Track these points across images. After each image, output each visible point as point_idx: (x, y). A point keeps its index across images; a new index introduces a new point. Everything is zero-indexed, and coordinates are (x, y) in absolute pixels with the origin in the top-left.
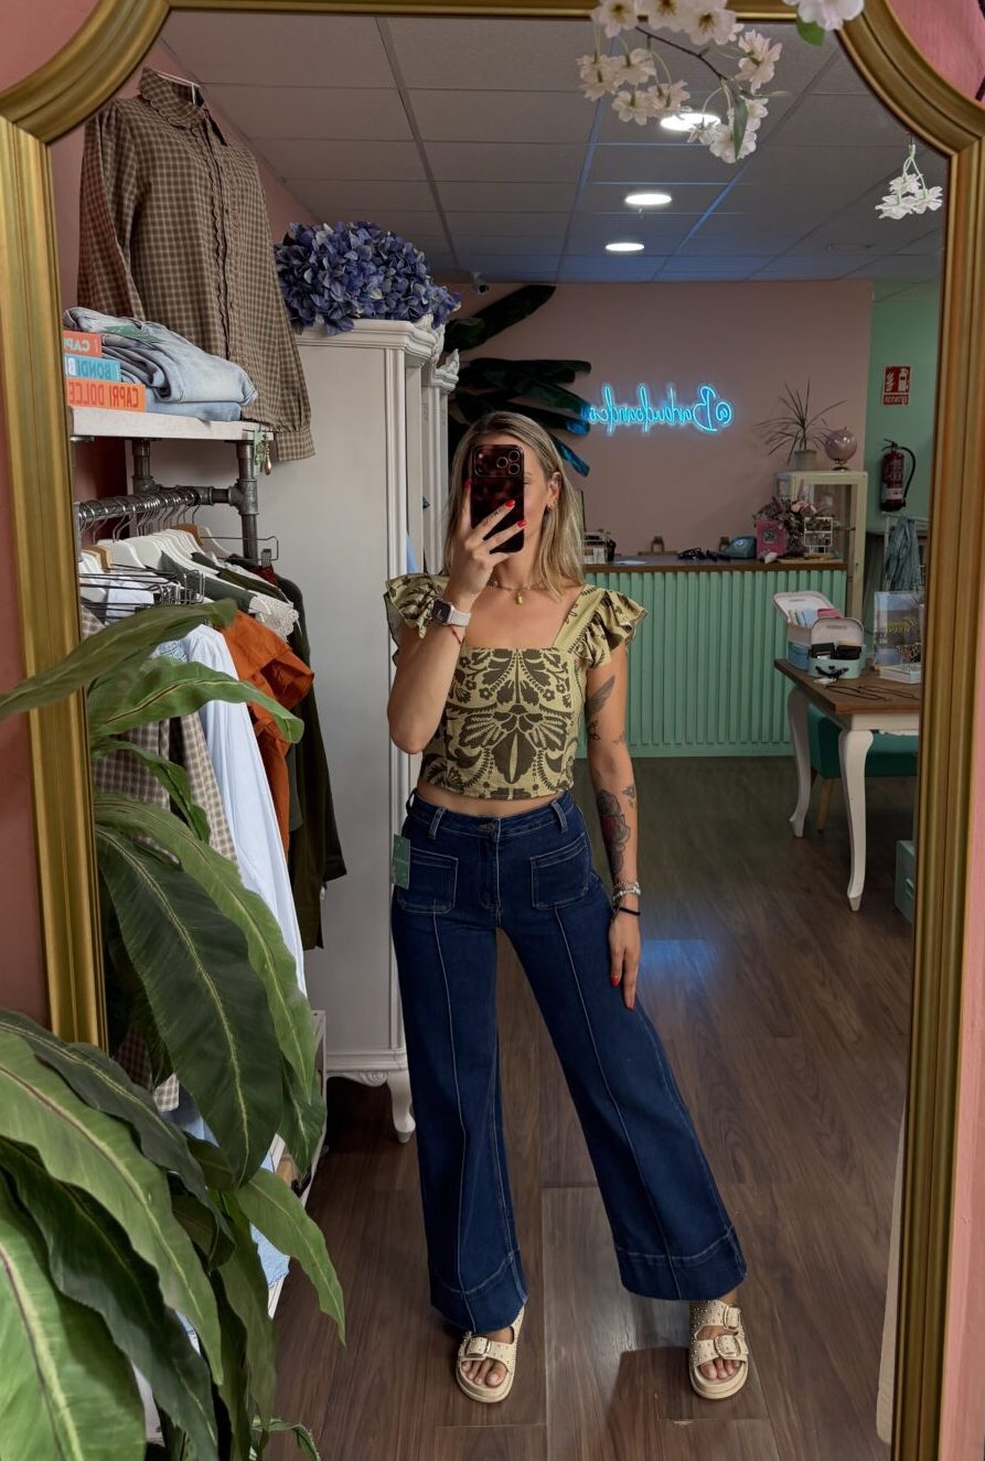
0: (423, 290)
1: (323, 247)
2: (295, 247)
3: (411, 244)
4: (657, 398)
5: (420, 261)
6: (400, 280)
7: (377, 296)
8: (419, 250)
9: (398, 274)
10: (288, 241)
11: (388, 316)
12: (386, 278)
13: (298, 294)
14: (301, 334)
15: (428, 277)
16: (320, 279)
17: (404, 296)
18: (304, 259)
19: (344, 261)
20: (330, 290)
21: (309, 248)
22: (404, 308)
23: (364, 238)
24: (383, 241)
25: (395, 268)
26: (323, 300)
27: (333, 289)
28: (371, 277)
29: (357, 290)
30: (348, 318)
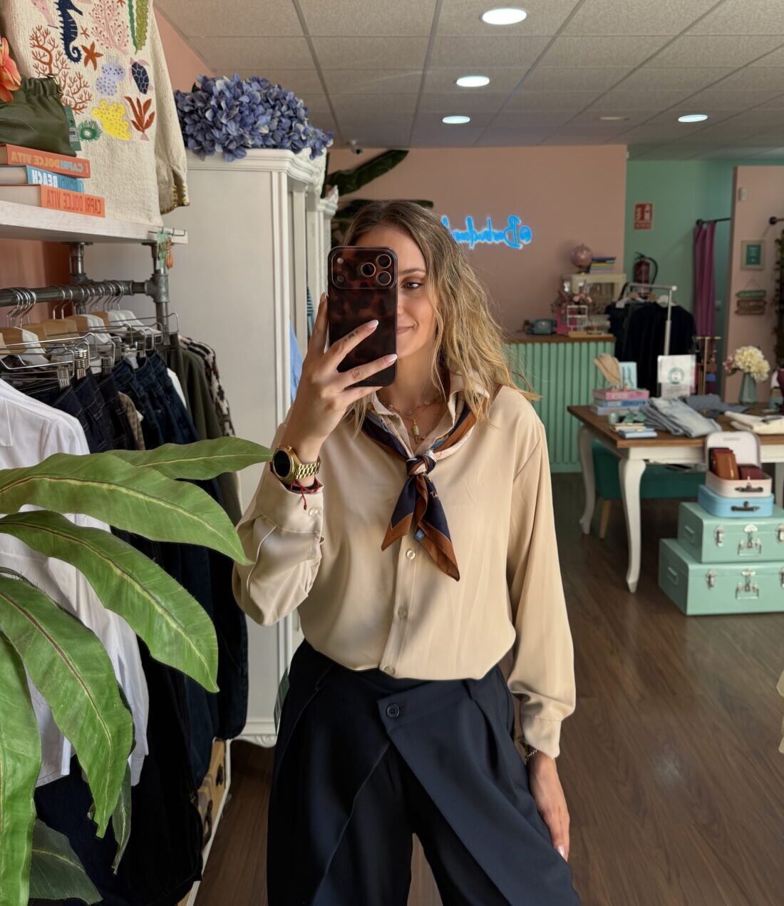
0: (302, 128)
1: (221, 93)
2: (200, 92)
3: (292, 94)
5: (301, 107)
6: (284, 120)
7: (265, 131)
8: (299, 98)
9: (282, 115)
10: (195, 89)
11: (275, 147)
12: (273, 118)
13: (202, 129)
14: (203, 160)
15: (306, 119)
16: (219, 117)
17: (288, 133)
18: (206, 101)
19: (238, 103)
20: (226, 126)
21: (211, 94)
22: (287, 142)
23: (257, 89)
24: (271, 91)
25: (280, 110)
26: (222, 134)
27: (229, 126)
28: (260, 117)
29: (249, 126)
30: (242, 148)
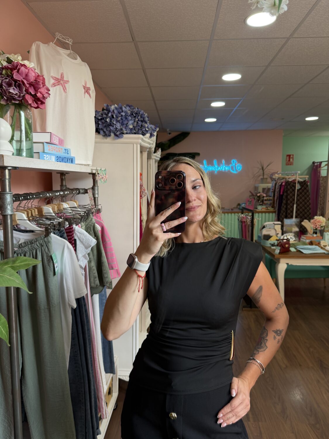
0: (146, 126)
1: (113, 111)
2: (105, 111)
3: (143, 111)
4: (219, 164)
5: (146, 116)
6: (139, 122)
7: (131, 127)
8: (146, 113)
9: (138, 120)
10: (103, 110)
11: (135, 133)
12: (134, 122)
13: (105, 126)
14: (106, 139)
15: (148, 122)
16: (112, 121)
17: (141, 128)
18: (107, 115)
19: (120, 115)
21: (109, 111)
22: (140, 131)
23: (128, 109)
24: (134, 110)
25: (138, 118)
26: (113, 128)
27: (117, 124)
28: (129, 121)
29: (124, 125)
30: (122, 134)
